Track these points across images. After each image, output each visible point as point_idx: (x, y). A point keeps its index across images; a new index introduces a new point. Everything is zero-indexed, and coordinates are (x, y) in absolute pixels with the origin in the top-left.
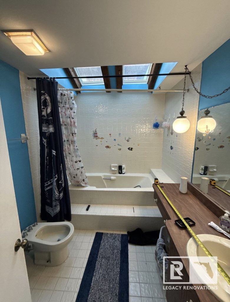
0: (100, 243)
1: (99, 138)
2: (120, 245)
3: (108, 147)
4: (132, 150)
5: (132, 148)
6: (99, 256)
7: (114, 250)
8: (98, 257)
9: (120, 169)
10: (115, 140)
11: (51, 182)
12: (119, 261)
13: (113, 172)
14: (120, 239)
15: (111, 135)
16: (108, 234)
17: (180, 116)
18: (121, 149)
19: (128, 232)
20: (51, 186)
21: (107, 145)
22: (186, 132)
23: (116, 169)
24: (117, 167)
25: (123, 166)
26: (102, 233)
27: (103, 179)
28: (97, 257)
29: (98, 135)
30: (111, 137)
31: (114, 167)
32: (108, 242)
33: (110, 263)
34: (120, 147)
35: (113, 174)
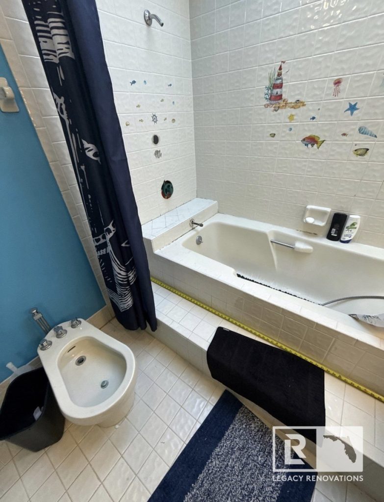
1: (286, 104)
3: (312, 141)
9: (337, 226)
10: (352, 108)
18: (367, 150)
21: (308, 134)
23: (322, 224)
24: (326, 218)
27: (272, 242)
29: (286, 92)
30: (336, 92)
31: (314, 213)
34: (365, 142)
35: (307, 233)
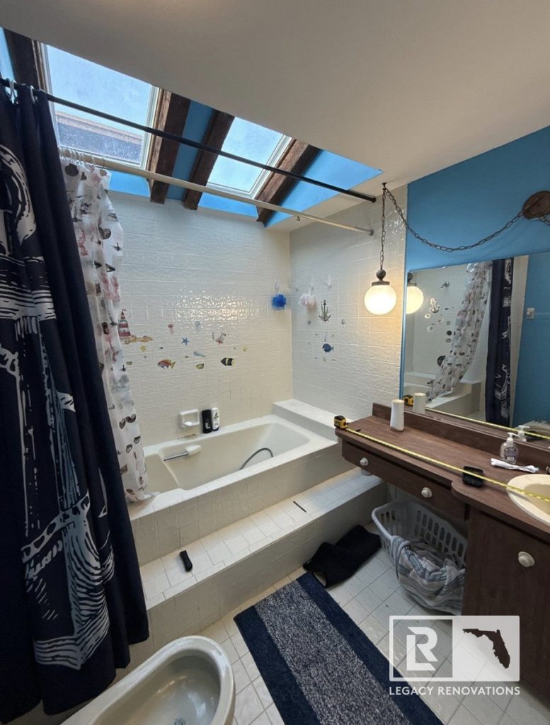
0: (269, 637)
1: (135, 339)
2: (315, 606)
3: (165, 363)
4: (230, 364)
5: (230, 360)
6: (296, 671)
7: (313, 627)
8: (295, 674)
9: (207, 420)
10: (185, 341)
11: (56, 529)
12: (344, 642)
13: (187, 433)
14: (304, 594)
15: (174, 327)
16: (265, 600)
17: (378, 280)
18: (203, 365)
19: (306, 566)
20: (55, 548)
22: (389, 313)
23: (196, 423)
24: (198, 417)
25: (215, 410)
26: (253, 608)
27: (165, 460)
28: (293, 678)
29: (131, 329)
30: (172, 332)
32: (283, 619)
33: (332, 664)
34: (200, 361)
35: (188, 437)
